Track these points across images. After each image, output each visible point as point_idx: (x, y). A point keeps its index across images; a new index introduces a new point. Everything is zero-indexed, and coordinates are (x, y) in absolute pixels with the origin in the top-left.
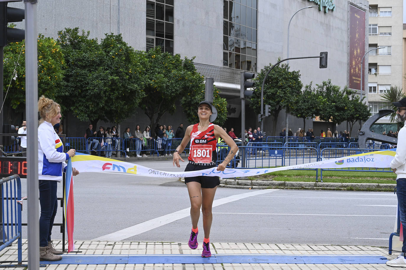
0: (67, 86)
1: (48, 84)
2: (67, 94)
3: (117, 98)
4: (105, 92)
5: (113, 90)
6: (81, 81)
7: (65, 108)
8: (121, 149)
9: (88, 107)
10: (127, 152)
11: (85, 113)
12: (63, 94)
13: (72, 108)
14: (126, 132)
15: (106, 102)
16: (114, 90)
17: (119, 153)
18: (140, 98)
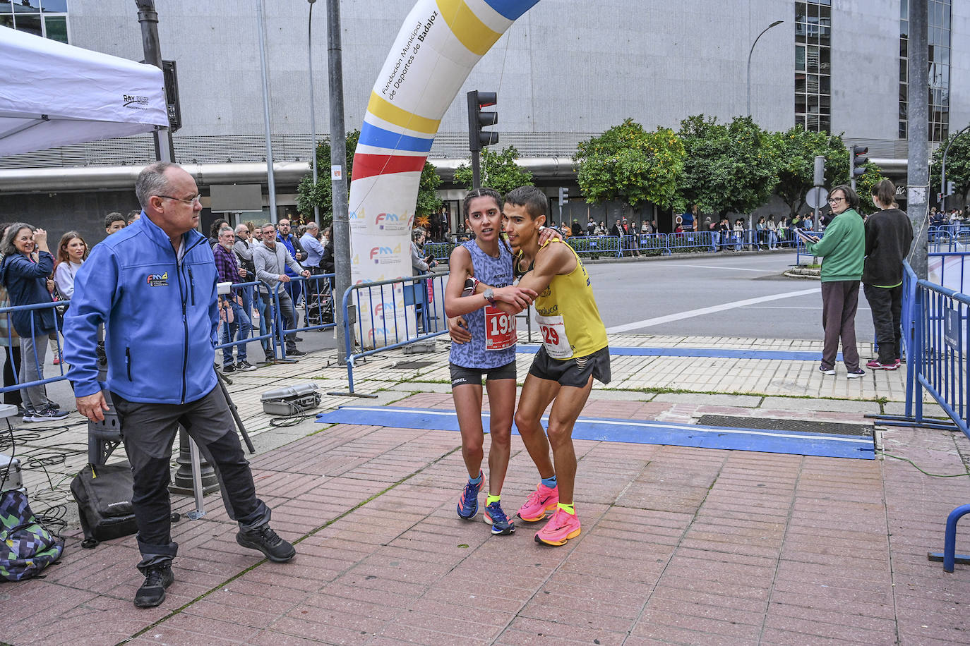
0: (688, 178)
1: (665, 178)
2: (688, 186)
3: (745, 187)
4: (730, 181)
5: (739, 179)
6: (704, 171)
7: (688, 202)
8: (753, 242)
9: (712, 199)
10: (760, 245)
11: (710, 205)
12: (684, 187)
13: (695, 201)
14: (759, 222)
15: (732, 191)
16: (741, 178)
17: (751, 246)
18: (772, 185)
